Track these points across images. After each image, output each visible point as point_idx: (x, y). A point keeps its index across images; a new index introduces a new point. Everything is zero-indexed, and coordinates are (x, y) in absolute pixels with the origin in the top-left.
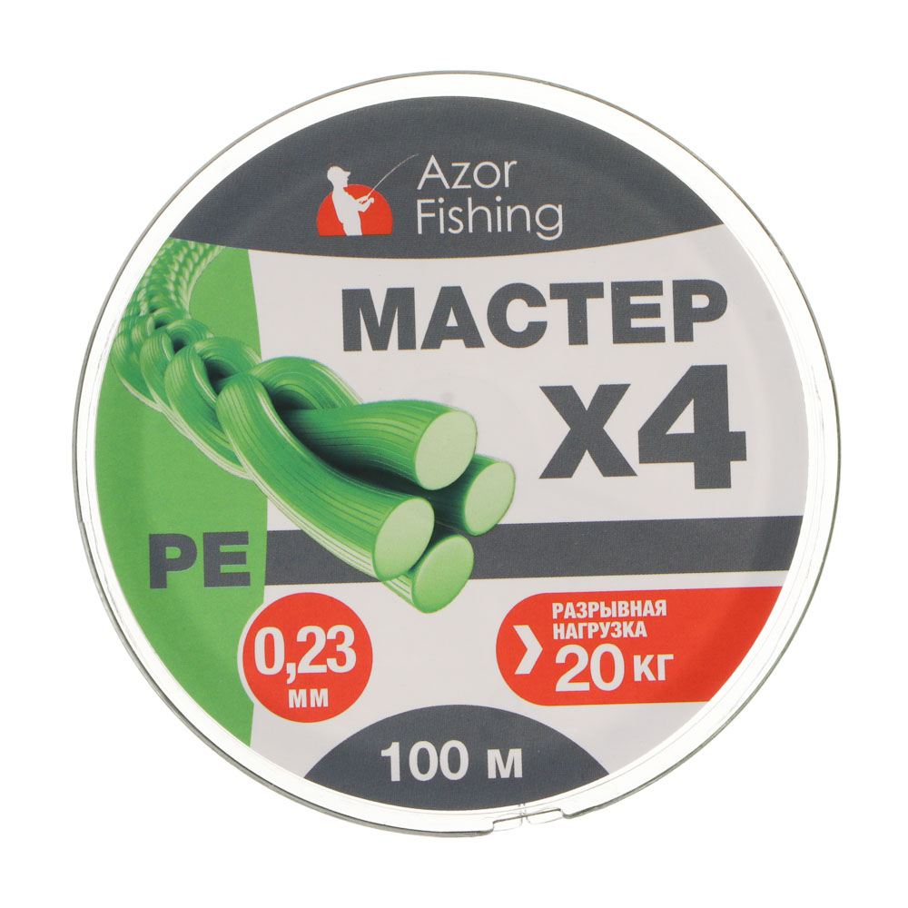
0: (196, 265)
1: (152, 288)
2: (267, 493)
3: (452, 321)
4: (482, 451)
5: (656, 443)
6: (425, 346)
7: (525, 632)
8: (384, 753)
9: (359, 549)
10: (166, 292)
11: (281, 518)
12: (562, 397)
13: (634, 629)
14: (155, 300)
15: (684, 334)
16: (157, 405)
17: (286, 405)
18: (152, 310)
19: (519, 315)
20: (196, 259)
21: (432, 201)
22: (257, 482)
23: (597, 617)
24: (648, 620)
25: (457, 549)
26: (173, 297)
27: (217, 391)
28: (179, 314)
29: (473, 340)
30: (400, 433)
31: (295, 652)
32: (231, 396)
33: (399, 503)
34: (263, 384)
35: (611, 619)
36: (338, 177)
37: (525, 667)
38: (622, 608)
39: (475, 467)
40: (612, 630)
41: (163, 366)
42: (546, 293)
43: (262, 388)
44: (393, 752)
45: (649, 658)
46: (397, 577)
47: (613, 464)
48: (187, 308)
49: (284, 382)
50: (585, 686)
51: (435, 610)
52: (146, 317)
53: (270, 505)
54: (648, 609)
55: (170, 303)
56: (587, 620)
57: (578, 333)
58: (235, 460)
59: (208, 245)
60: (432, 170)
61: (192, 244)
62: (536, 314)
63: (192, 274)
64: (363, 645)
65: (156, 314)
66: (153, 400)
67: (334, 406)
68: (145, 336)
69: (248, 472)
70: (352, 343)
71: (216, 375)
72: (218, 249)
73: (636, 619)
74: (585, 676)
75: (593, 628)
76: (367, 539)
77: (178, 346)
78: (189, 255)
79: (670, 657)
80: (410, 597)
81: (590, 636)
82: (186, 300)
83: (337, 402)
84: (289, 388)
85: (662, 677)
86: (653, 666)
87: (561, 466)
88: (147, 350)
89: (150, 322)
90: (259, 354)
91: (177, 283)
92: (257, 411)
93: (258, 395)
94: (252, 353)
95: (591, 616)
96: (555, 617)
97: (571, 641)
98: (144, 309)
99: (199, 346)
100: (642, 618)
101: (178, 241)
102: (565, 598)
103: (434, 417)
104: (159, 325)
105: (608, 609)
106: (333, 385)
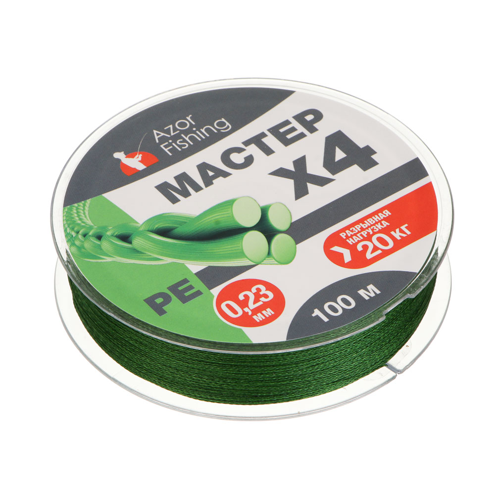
0: (83, 210)
1: (71, 226)
2: (182, 262)
3: (211, 174)
4: (263, 204)
5: (333, 166)
6: (206, 186)
7: (336, 249)
8: (314, 315)
9: (239, 259)
10: (79, 224)
11: (196, 267)
12: (280, 173)
13: (382, 225)
14: (76, 229)
15: (312, 130)
16: (109, 259)
17: (165, 232)
18: (78, 232)
19: (237, 158)
20: (82, 208)
21: (167, 143)
22: (174, 261)
23: (362, 229)
24: (385, 219)
25: (282, 238)
26: (83, 224)
27: (130, 243)
28: (91, 228)
29: (226, 175)
31: (244, 304)
32: (137, 242)
33: (243, 237)
34: (148, 231)
35: (369, 227)
36: (119, 155)
37: (347, 258)
38: (370, 221)
39: (264, 212)
40: (373, 230)
41: (99, 247)
42: (243, 146)
43: (149, 232)
44: (317, 313)
45: (397, 230)
46: (265, 259)
47: (322, 182)
48: (93, 225)
49: (156, 226)
50: (379, 252)
51: (292, 261)
52: (77, 236)
53: (187, 265)
54: (382, 215)
55: (83, 227)
56: (359, 232)
57: (268, 151)
59: (83, 202)
60: (157, 135)
61: (76, 205)
62: (245, 154)
63: (84, 213)
64: (270, 286)
65: (80, 233)
66: (105, 259)
67: (185, 223)
68: (82, 242)
69: (168, 260)
70: (174, 200)
71: (125, 238)
72: (88, 201)
73: (380, 221)
74: (375, 249)
75: (364, 234)
76: (241, 254)
77: (99, 238)
78: (77, 208)
79: (406, 225)
80: (276, 263)
81: (366, 236)
82: (89, 222)
83: (186, 221)
84: (160, 227)
85: (409, 233)
86: (401, 231)
87: (300, 192)
88: (87, 245)
89: (80, 236)
90: (138, 223)
91: (80, 219)
92: (153, 240)
93: (149, 235)
94: (135, 225)
95: (360, 230)
96: (345, 238)
97: (359, 242)
98: (74, 234)
99: (109, 233)
100: (382, 220)
101: (68, 207)
102: (343, 230)
103: (232, 205)
104: (85, 235)
105: (365, 224)
106: (179, 217)
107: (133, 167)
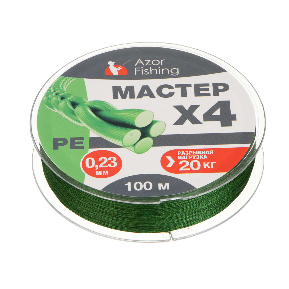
0: (68, 82)
1: (55, 87)
2: (89, 129)
3: (146, 92)
4: (155, 119)
5: (208, 116)
6: (138, 97)
7: (169, 158)
8: (126, 185)
10: (59, 87)
11: (93, 134)
12: (180, 108)
13: (203, 157)
14: (56, 89)
15: (216, 94)
16: (56, 111)
17: (95, 111)
19: (166, 91)
21: (140, 68)
22: (86, 127)
23: (192, 154)
24: (207, 155)
25: (148, 140)
26: (61, 88)
27: (74, 108)
28: (63, 92)
29: (151, 95)
30: (130, 116)
31: (98, 163)
32: (78, 109)
33: (130, 131)
34: (88, 106)
35: (196, 155)
36: (111, 63)
37: (170, 165)
38: (200, 152)
39: (153, 123)
40: (196, 157)
41: (58, 103)
42: (174, 86)
44: (129, 184)
45: (208, 163)
46: (130, 146)
47: (195, 121)
48: (66, 91)
49: (95, 106)
50: (189, 169)
51: (142, 153)
52: (53, 93)
53: (90, 131)
54: (208, 152)
55: (60, 90)
56: (189, 155)
57: (184, 94)
58: (80, 122)
59: (72, 78)
60: (139, 61)
61: (67, 78)
62: (171, 91)
64: (119, 161)
65: (56, 92)
66: (55, 110)
67: (110, 110)
68: (53, 97)
69: (84, 124)
70: (115, 97)
71: (74, 104)
72: (75, 78)
73: (204, 155)
74: (189, 167)
75: (190, 157)
76: (121, 139)
77: (63, 98)
78: (66, 80)
79: (215, 163)
80: (134, 151)
81: (190, 159)
82: (65, 89)
83: (111, 110)
85: (212, 167)
86: (210, 165)
87: (180, 122)
88: (53, 99)
89: (54, 93)
90: (87, 100)
91: (62, 85)
92: (86, 112)
93: (87, 108)
94: (85, 100)
95: (190, 154)
96: (179, 154)
97: (184, 160)
98: (52, 91)
99: (69, 98)
100: (206, 155)
101: (63, 77)
102: (181, 150)
103: (140, 112)
104: (57, 94)
105: (195, 153)
106: (110, 106)
107: (112, 72)
